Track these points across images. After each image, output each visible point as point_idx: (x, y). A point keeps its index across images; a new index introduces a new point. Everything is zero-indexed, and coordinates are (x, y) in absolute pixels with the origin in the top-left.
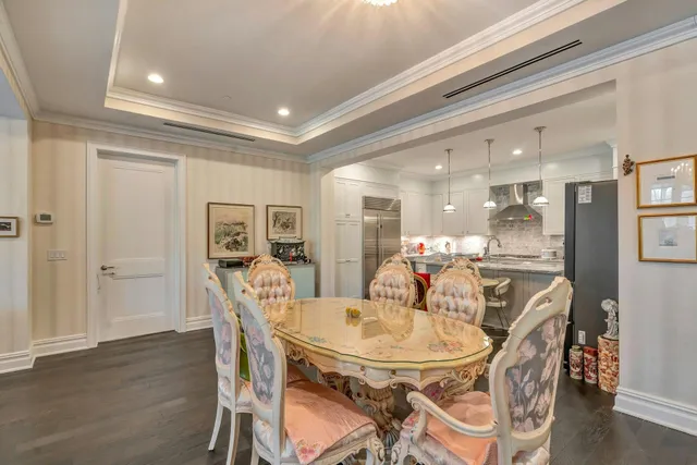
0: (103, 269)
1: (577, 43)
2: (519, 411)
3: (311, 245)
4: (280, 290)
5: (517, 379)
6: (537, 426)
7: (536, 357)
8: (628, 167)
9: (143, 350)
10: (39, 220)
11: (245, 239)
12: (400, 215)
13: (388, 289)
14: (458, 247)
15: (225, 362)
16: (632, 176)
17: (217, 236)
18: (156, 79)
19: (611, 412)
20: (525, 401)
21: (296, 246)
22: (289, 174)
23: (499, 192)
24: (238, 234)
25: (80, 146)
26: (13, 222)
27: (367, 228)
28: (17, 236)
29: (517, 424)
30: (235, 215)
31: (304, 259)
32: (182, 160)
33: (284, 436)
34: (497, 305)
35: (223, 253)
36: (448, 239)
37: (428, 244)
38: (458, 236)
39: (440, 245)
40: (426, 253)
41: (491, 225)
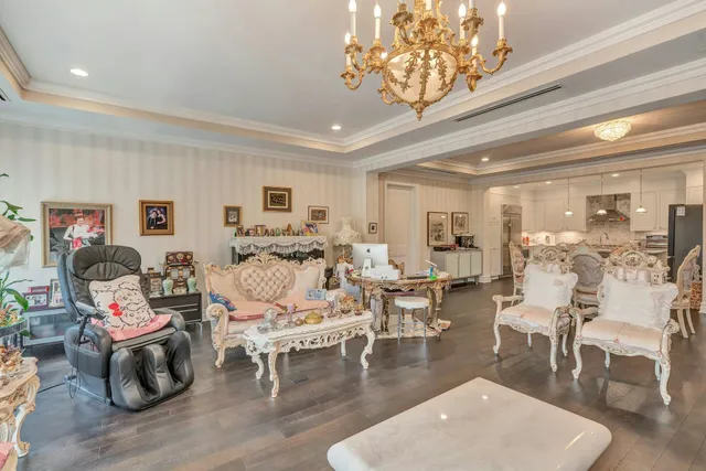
3: (477, 238)
11: (443, 234)
12: (521, 217)
14: (556, 239)
17: (432, 232)
21: (470, 238)
23: (592, 200)
24: (440, 231)
31: (474, 247)
35: (434, 243)
36: (548, 234)
37: (531, 237)
38: (556, 232)
39: (541, 238)
40: (531, 244)
41: (587, 224)
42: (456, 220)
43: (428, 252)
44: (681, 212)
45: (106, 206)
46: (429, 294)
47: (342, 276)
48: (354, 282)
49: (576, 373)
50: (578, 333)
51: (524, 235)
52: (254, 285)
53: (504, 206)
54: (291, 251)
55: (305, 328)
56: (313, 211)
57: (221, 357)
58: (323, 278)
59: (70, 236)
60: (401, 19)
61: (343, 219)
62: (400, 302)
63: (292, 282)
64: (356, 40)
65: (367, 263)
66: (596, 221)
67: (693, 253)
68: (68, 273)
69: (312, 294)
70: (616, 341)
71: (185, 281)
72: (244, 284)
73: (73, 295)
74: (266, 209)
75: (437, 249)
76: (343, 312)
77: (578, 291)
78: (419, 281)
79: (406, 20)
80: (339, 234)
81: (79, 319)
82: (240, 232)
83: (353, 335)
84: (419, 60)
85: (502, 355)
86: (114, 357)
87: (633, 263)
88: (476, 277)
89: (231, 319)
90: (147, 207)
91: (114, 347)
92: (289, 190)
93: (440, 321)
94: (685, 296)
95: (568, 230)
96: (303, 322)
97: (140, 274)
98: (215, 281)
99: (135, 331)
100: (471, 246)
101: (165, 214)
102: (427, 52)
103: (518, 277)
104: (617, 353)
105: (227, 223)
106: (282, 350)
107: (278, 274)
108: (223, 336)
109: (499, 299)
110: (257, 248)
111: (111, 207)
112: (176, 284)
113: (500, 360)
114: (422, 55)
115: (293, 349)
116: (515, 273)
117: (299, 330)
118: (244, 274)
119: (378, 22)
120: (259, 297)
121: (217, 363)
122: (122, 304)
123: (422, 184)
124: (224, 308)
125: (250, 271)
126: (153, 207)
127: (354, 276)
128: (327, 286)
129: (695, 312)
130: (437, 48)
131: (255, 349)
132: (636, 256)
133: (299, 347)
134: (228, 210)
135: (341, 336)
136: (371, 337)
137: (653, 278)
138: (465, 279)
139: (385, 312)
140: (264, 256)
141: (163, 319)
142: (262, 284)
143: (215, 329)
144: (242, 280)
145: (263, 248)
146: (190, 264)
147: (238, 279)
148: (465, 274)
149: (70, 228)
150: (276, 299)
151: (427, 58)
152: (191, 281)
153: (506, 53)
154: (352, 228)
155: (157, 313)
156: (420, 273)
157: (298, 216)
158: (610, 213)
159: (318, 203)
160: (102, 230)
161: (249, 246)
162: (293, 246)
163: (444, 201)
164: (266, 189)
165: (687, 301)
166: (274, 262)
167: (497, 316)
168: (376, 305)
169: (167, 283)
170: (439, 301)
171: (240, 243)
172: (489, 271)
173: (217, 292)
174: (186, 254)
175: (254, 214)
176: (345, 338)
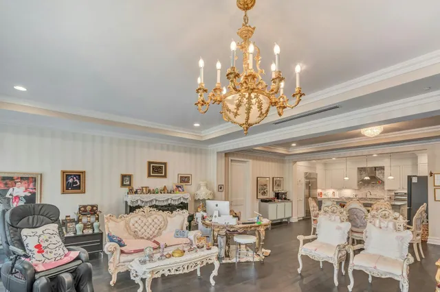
8: (431, 174)
11: (267, 191)
14: (339, 194)
16: (432, 177)
17: (259, 190)
23: (362, 169)
24: (265, 189)
30: (264, 182)
31: (287, 199)
35: (261, 197)
36: (333, 190)
37: (324, 192)
38: (340, 189)
39: (329, 193)
40: (323, 197)
41: (358, 185)
42: (277, 182)
43: (257, 203)
44: (415, 180)
45: (37, 174)
46: (257, 233)
47: (200, 221)
48: (207, 226)
49: (350, 287)
50: (351, 262)
51: (319, 191)
52: (139, 228)
53: (306, 173)
54: (165, 203)
55: (172, 260)
56: (181, 177)
57: (114, 279)
58: (186, 223)
59: (11, 195)
60: (232, 76)
61: (201, 182)
62: (237, 239)
63: (166, 225)
64: (203, 85)
65: (216, 213)
66: (363, 183)
67: (422, 208)
68: (6, 224)
69: (179, 234)
70: (375, 268)
71: (92, 224)
72: (132, 227)
73: (9, 239)
74: (149, 176)
75: (263, 201)
76: (198, 247)
77: (352, 231)
78: (249, 225)
79: (235, 77)
80: (198, 192)
81: (11, 257)
82: (131, 191)
83: (204, 264)
84: (245, 99)
85: (303, 274)
86: (36, 283)
87: (385, 217)
88: (288, 218)
89: (122, 252)
90: (66, 175)
91: (37, 276)
92: (165, 164)
93: (263, 250)
94: (418, 235)
95: (346, 188)
96: (171, 256)
97: (59, 223)
98: (112, 226)
99: (52, 263)
100: (285, 199)
101: (80, 180)
102: (250, 94)
103: (314, 220)
104: (376, 275)
105: (123, 185)
106: (156, 276)
107: (156, 220)
108: (116, 265)
109: (301, 238)
110: (143, 202)
111: (41, 175)
112: (85, 227)
113: (302, 278)
114: (247, 96)
115: (163, 275)
116: (313, 218)
117: (167, 261)
118: (132, 221)
119: (219, 72)
120: (143, 236)
121: (111, 283)
122: (44, 244)
123: (253, 159)
124: (117, 245)
125: (136, 219)
126: (71, 175)
127: (207, 222)
128: (189, 228)
129: (424, 242)
130: (256, 92)
131: (137, 276)
132: (386, 212)
133: (167, 273)
134: (123, 177)
135: (196, 265)
136: (217, 264)
137: (397, 227)
138: (282, 219)
139: (228, 244)
140: (147, 209)
141: (74, 255)
142: (145, 227)
143: (111, 260)
144: (131, 225)
145: (147, 202)
146: (95, 213)
147: (128, 224)
148: (280, 216)
149: (11, 189)
150: (155, 236)
151: (249, 98)
152: (96, 224)
153: (301, 96)
154: (207, 187)
155: (69, 250)
156: (251, 219)
157: (171, 181)
158: (372, 178)
159: (185, 172)
160: (34, 191)
161: (137, 201)
162: (167, 200)
163: (268, 170)
164: (150, 163)
165: (419, 237)
166: (153, 212)
167: (300, 249)
168: (222, 241)
169: (79, 226)
170: (263, 238)
171: (131, 199)
172: (296, 215)
173: (113, 234)
174: (93, 206)
175: (141, 179)
176: (199, 266)
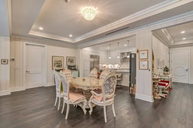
0: (27, 72)
1: (128, 27)
2: (107, 92)
3: (77, 66)
4: (69, 76)
5: (106, 86)
6: (110, 94)
7: (109, 83)
8: (138, 51)
9: (36, 90)
10: (11, 60)
11: (61, 65)
12: (99, 59)
13: (92, 75)
14: (114, 67)
15: (58, 88)
16: (138, 53)
17: (55, 64)
18: (41, 28)
19: (135, 98)
20: (108, 90)
21: (74, 66)
22: (72, 49)
23: (123, 54)
24: (60, 64)
25: (21, 42)
26: (6, 60)
27: (91, 62)
28: (7, 64)
29: (106, 94)
30: (59, 59)
31: (76, 69)
32: (46, 46)
33: (69, 98)
34: (118, 79)
42: (70, 60)
